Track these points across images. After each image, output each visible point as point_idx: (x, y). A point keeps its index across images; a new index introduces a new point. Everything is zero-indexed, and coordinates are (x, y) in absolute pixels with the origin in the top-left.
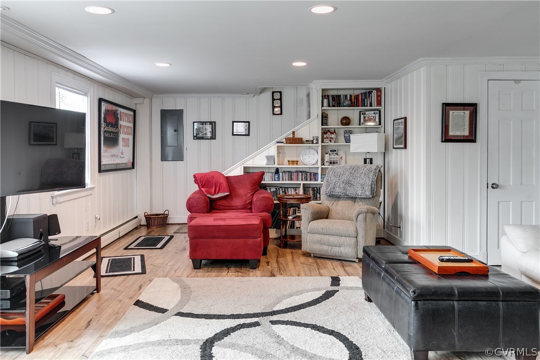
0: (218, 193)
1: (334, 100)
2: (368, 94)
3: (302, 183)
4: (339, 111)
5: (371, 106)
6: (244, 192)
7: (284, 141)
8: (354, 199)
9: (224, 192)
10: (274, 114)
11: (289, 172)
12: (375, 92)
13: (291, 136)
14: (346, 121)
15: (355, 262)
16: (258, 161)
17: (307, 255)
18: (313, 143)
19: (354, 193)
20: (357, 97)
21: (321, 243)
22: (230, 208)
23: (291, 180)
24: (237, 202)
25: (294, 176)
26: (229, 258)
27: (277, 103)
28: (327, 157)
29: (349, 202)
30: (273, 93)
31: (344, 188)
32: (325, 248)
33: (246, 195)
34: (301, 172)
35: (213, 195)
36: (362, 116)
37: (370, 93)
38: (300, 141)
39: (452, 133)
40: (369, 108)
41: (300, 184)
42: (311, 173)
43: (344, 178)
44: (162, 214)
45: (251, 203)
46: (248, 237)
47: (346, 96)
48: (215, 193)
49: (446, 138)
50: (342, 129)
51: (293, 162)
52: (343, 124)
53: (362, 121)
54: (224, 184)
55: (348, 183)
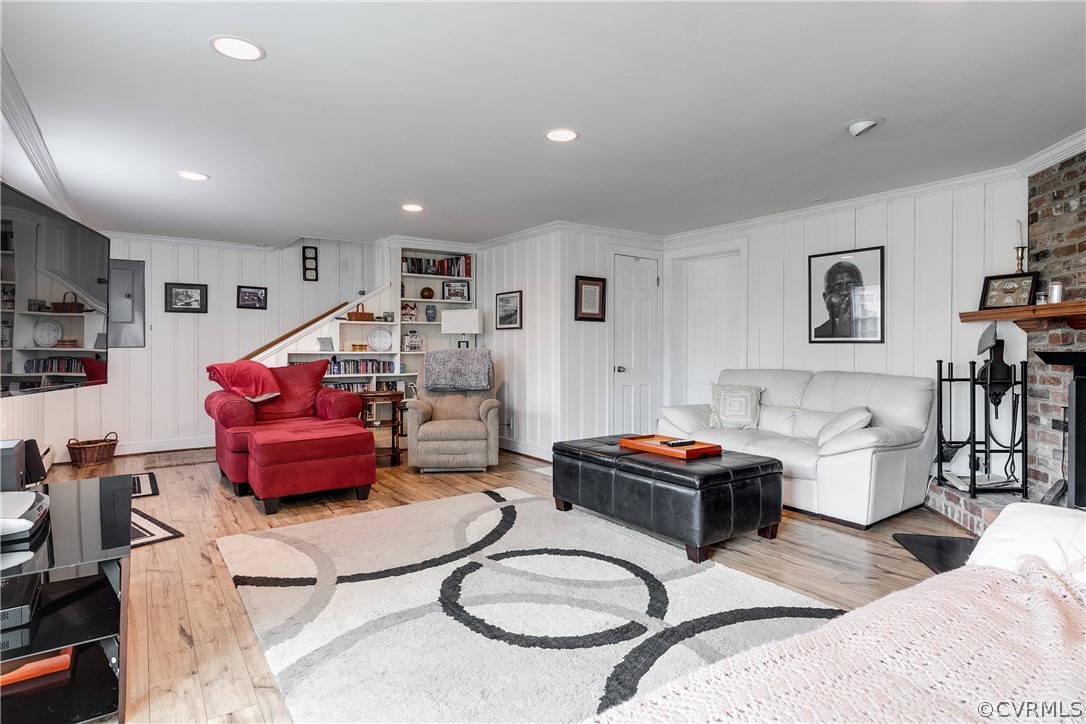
0: (261, 394)
1: (415, 265)
2: (455, 261)
3: (375, 375)
4: (418, 280)
5: (458, 275)
6: (301, 391)
7: (345, 316)
8: (464, 392)
9: (273, 392)
10: (305, 279)
11: (354, 361)
12: (463, 258)
13: (355, 310)
14: (427, 293)
15: (482, 471)
16: (308, 345)
17: (417, 470)
18: (386, 320)
19: (466, 384)
20: (441, 263)
21: (439, 452)
22: (283, 417)
23: (358, 372)
24: (291, 407)
25: (361, 368)
26: (328, 488)
27: (310, 264)
28: (407, 340)
29: (459, 397)
30: (304, 248)
31: (452, 379)
32: (445, 458)
33: (305, 395)
34: (371, 360)
35: (254, 397)
36: (446, 289)
37: (458, 259)
38: (369, 317)
39: (585, 310)
40: (456, 278)
41: (370, 378)
42: (384, 363)
43: (450, 365)
44: (101, 441)
45: (314, 407)
46: (359, 453)
47: (429, 260)
48: (257, 395)
49: (580, 317)
50: (423, 304)
51: (362, 347)
52: (423, 296)
53: (446, 294)
54: (271, 379)
55: (457, 372)
